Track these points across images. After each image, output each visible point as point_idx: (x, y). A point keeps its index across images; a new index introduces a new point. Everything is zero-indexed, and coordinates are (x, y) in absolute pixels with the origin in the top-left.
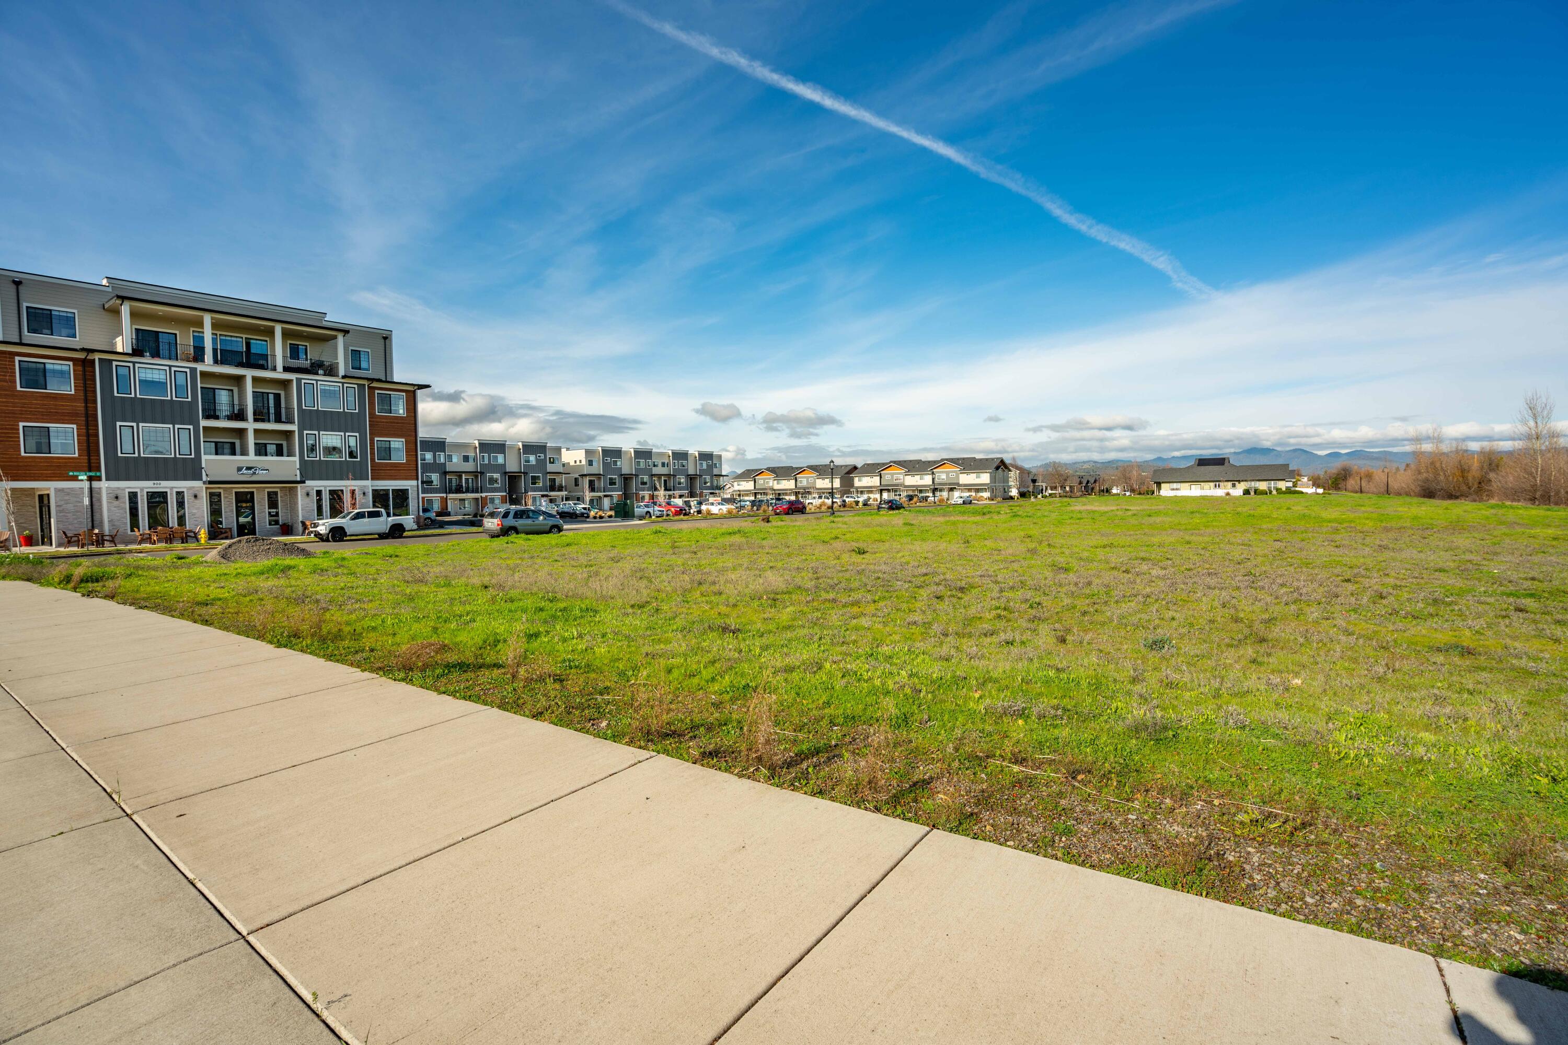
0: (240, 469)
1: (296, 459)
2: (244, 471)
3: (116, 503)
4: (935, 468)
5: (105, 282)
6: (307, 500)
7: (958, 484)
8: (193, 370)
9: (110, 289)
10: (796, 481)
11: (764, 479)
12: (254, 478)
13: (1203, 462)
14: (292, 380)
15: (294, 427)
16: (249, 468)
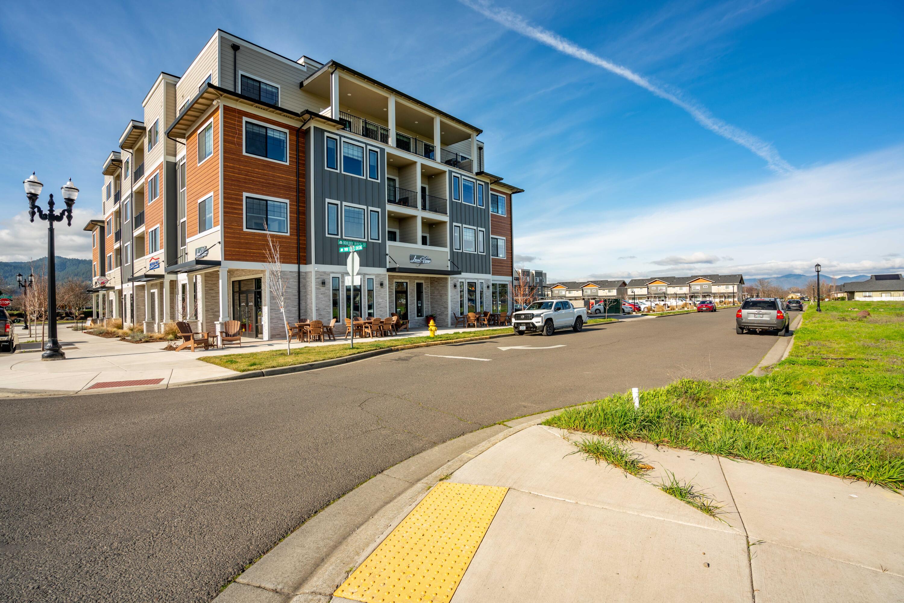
0: (412, 257)
1: (448, 249)
2: (415, 260)
3: (323, 289)
4: (690, 282)
5: (301, 61)
6: (454, 291)
7: (711, 293)
8: (383, 150)
9: (305, 69)
10: (583, 291)
11: (559, 290)
12: (422, 267)
13: (878, 278)
14: (445, 172)
15: (446, 218)
16: (418, 257)
